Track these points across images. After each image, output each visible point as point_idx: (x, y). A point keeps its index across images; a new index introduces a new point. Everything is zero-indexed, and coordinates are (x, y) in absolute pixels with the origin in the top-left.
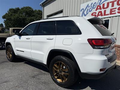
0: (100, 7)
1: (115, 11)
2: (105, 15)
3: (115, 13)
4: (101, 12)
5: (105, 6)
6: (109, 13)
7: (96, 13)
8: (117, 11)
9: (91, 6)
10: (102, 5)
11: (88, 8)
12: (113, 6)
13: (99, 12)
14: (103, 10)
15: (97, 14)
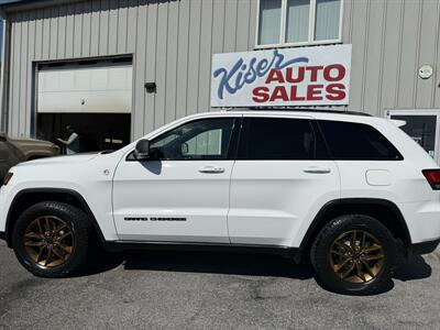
0: (280, 74)
1: (320, 92)
2: (294, 98)
3: (321, 98)
4: (282, 89)
5: (295, 75)
6: (305, 95)
7: (266, 89)
8: (324, 93)
9: (251, 67)
10: (284, 71)
11: (240, 70)
12: (314, 78)
13: (277, 89)
14: (288, 86)
15: (270, 93)
